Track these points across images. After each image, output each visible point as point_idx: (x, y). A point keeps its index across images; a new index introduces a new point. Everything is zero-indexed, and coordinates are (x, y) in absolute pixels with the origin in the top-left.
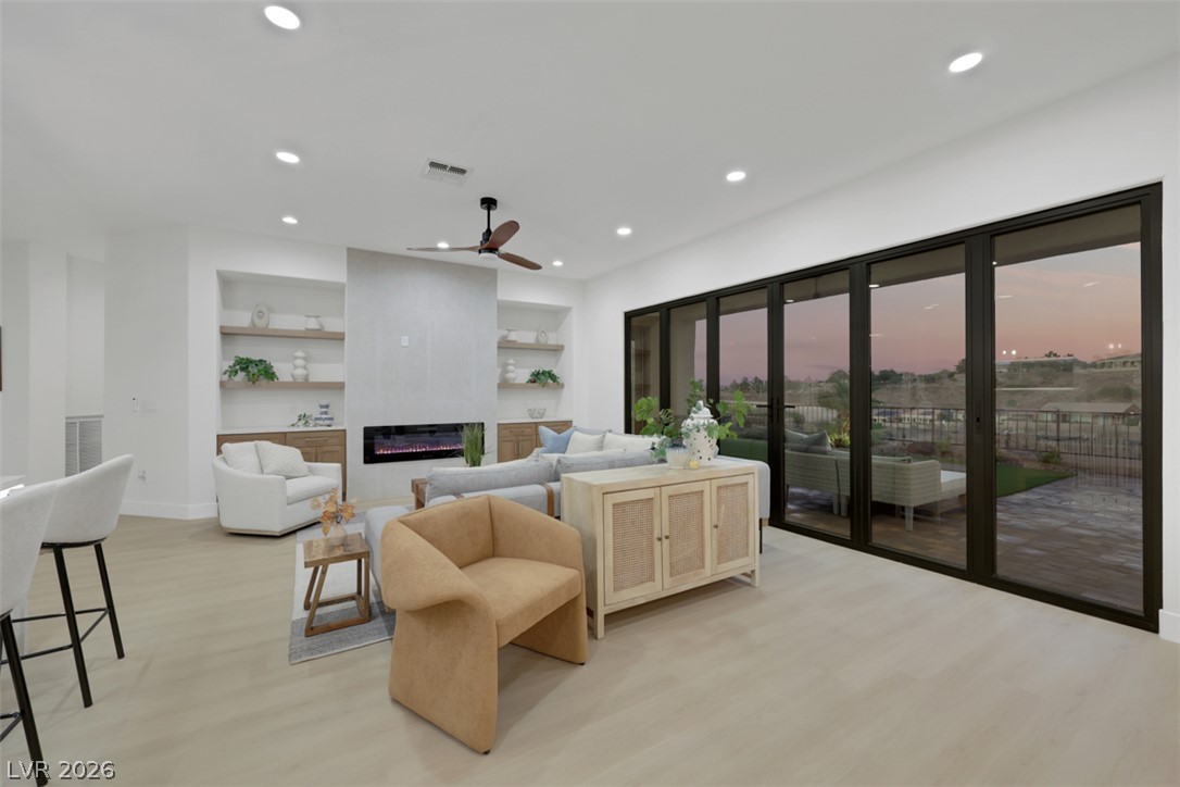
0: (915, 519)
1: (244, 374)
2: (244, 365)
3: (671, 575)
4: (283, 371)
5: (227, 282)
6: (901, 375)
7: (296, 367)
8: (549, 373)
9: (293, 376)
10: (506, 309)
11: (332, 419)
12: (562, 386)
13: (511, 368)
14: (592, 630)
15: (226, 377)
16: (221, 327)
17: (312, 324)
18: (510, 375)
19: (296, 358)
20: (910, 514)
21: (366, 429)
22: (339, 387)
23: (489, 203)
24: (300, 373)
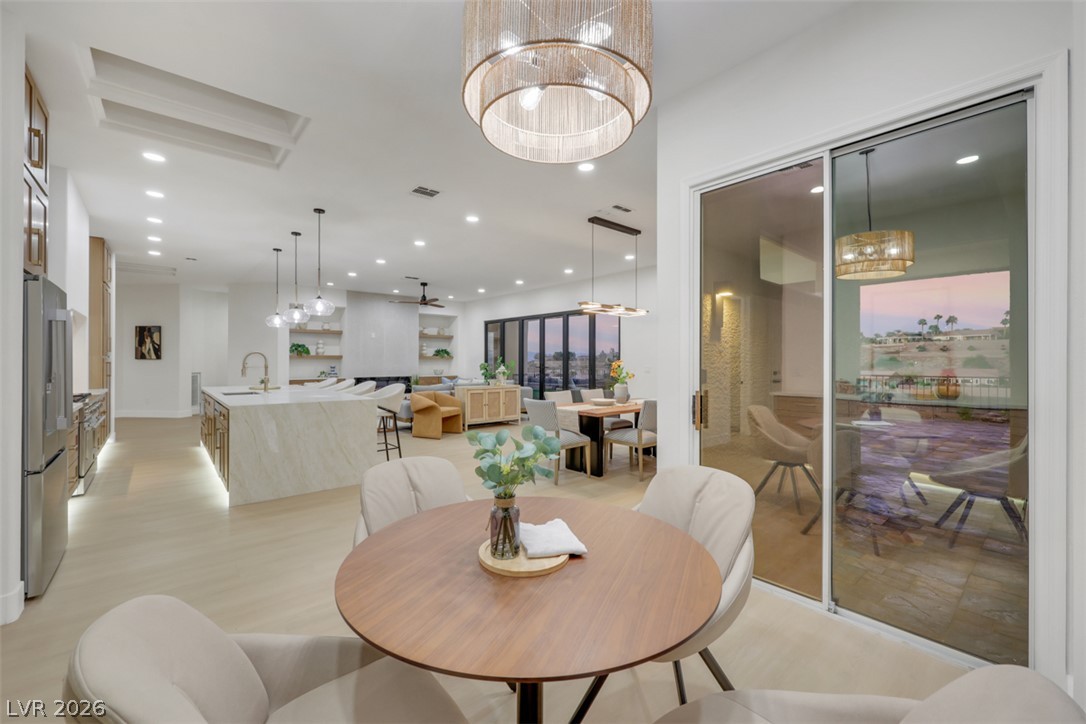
1: (297, 351)
2: (297, 347)
3: (489, 416)
4: (312, 350)
7: (318, 348)
8: (445, 350)
9: (317, 353)
10: (422, 316)
11: (336, 374)
12: (452, 358)
13: (425, 348)
14: (464, 430)
15: (291, 354)
17: (326, 327)
18: (424, 352)
19: (319, 344)
22: (339, 358)
23: (424, 284)
24: (320, 351)
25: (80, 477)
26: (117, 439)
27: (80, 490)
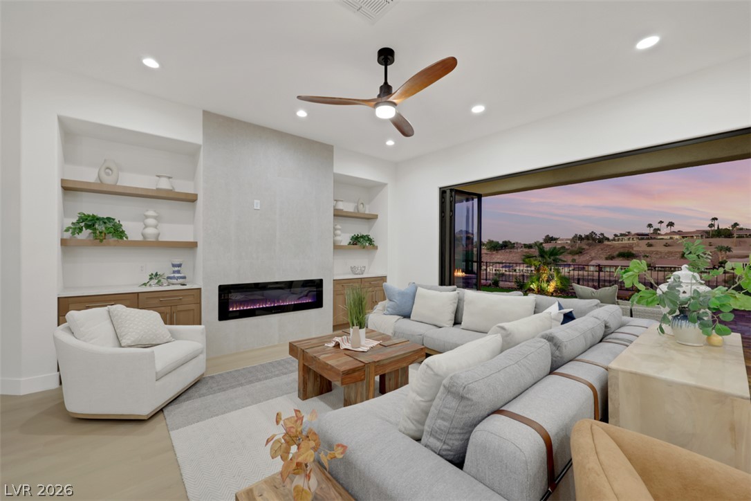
1: (89, 231)
2: (89, 222)
4: (132, 230)
5: (70, 133)
7: (146, 226)
8: (367, 236)
9: (143, 235)
11: (184, 278)
12: (376, 248)
13: (338, 232)
15: (68, 235)
16: (63, 181)
17: (164, 184)
19: (147, 217)
21: (220, 287)
22: (192, 246)
23: (386, 55)
24: (152, 231)
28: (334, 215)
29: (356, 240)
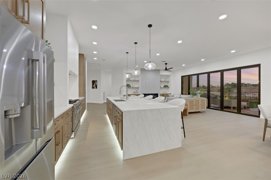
0: (233, 109)
1: (128, 86)
3: (196, 109)
6: (247, 84)
7: (133, 85)
8: (167, 85)
10: (161, 75)
12: (169, 88)
13: (161, 85)
14: (188, 114)
17: (135, 79)
18: (161, 86)
20: (232, 108)
22: (138, 88)
23: (166, 64)
24: (133, 86)
25: (73, 131)
26: (88, 110)
27: (73, 136)
28: (160, 82)
29: (165, 86)
